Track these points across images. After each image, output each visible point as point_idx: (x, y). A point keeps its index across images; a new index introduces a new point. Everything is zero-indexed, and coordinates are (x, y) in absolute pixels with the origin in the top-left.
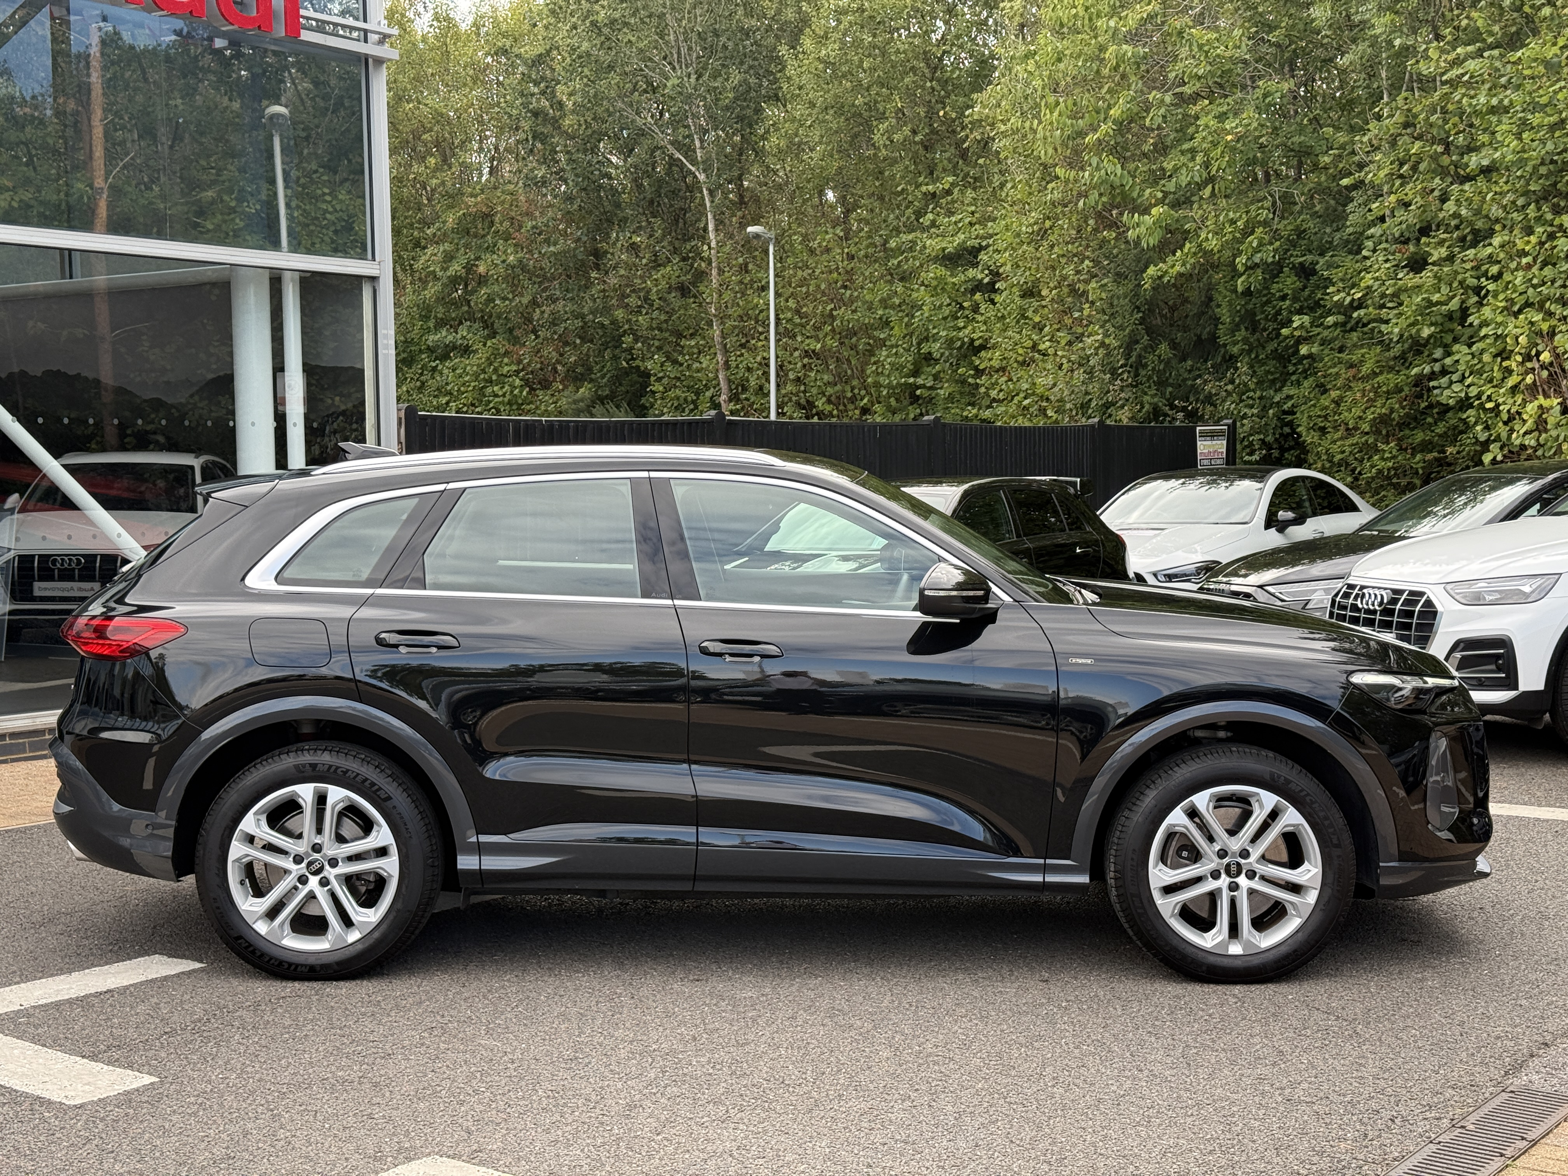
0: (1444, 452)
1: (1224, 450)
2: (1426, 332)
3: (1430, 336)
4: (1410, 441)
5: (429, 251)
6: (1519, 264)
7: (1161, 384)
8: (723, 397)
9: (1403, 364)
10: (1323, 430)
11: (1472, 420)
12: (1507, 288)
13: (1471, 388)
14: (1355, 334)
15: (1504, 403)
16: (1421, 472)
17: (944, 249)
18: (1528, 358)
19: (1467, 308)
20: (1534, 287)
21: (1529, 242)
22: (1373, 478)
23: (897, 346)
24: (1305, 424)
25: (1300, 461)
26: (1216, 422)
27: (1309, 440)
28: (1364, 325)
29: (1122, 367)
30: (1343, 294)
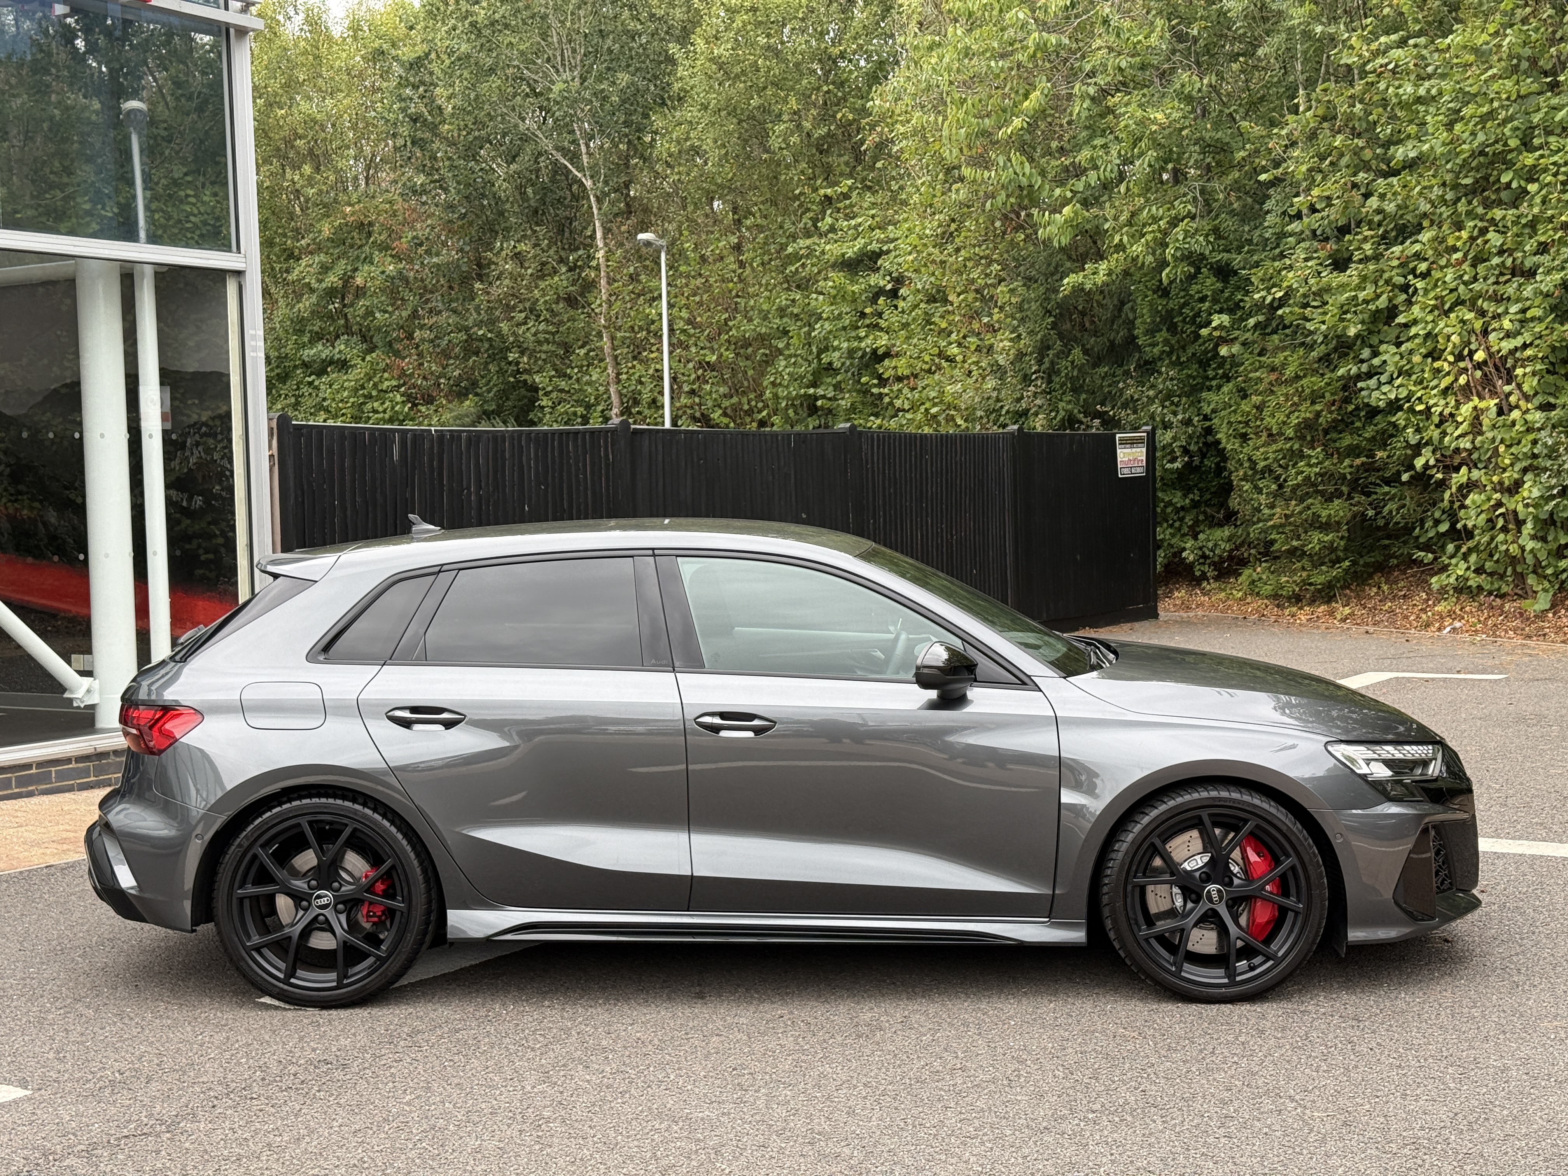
0: (1373, 456)
1: (1144, 458)
2: (1352, 332)
3: (1357, 336)
4: (1337, 445)
5: (303, 263)
6: (1448, 260)
7: (1076, 390)
8: (615, 411)
9: (1327, 367)
10: (1244, 437)
11: (1402, 423)
12: (1436, 285)
13: (1400, 389)
14: (1275, 336)
15: (1436, 405)
16: (1349, 477)
17: (843, 255)
18: (1460, 357)
19: (1396, 307)
20: (1466, 283)
21: (1459, 238)
22: (1298, 485)
23: (796, 356)
24: (1225, 430)
25: (1220, 469)
26: (1135, 429)
27: (1229, 447)
28: (1285, 327)
29: (1035, 373)
30: (1263, 293)
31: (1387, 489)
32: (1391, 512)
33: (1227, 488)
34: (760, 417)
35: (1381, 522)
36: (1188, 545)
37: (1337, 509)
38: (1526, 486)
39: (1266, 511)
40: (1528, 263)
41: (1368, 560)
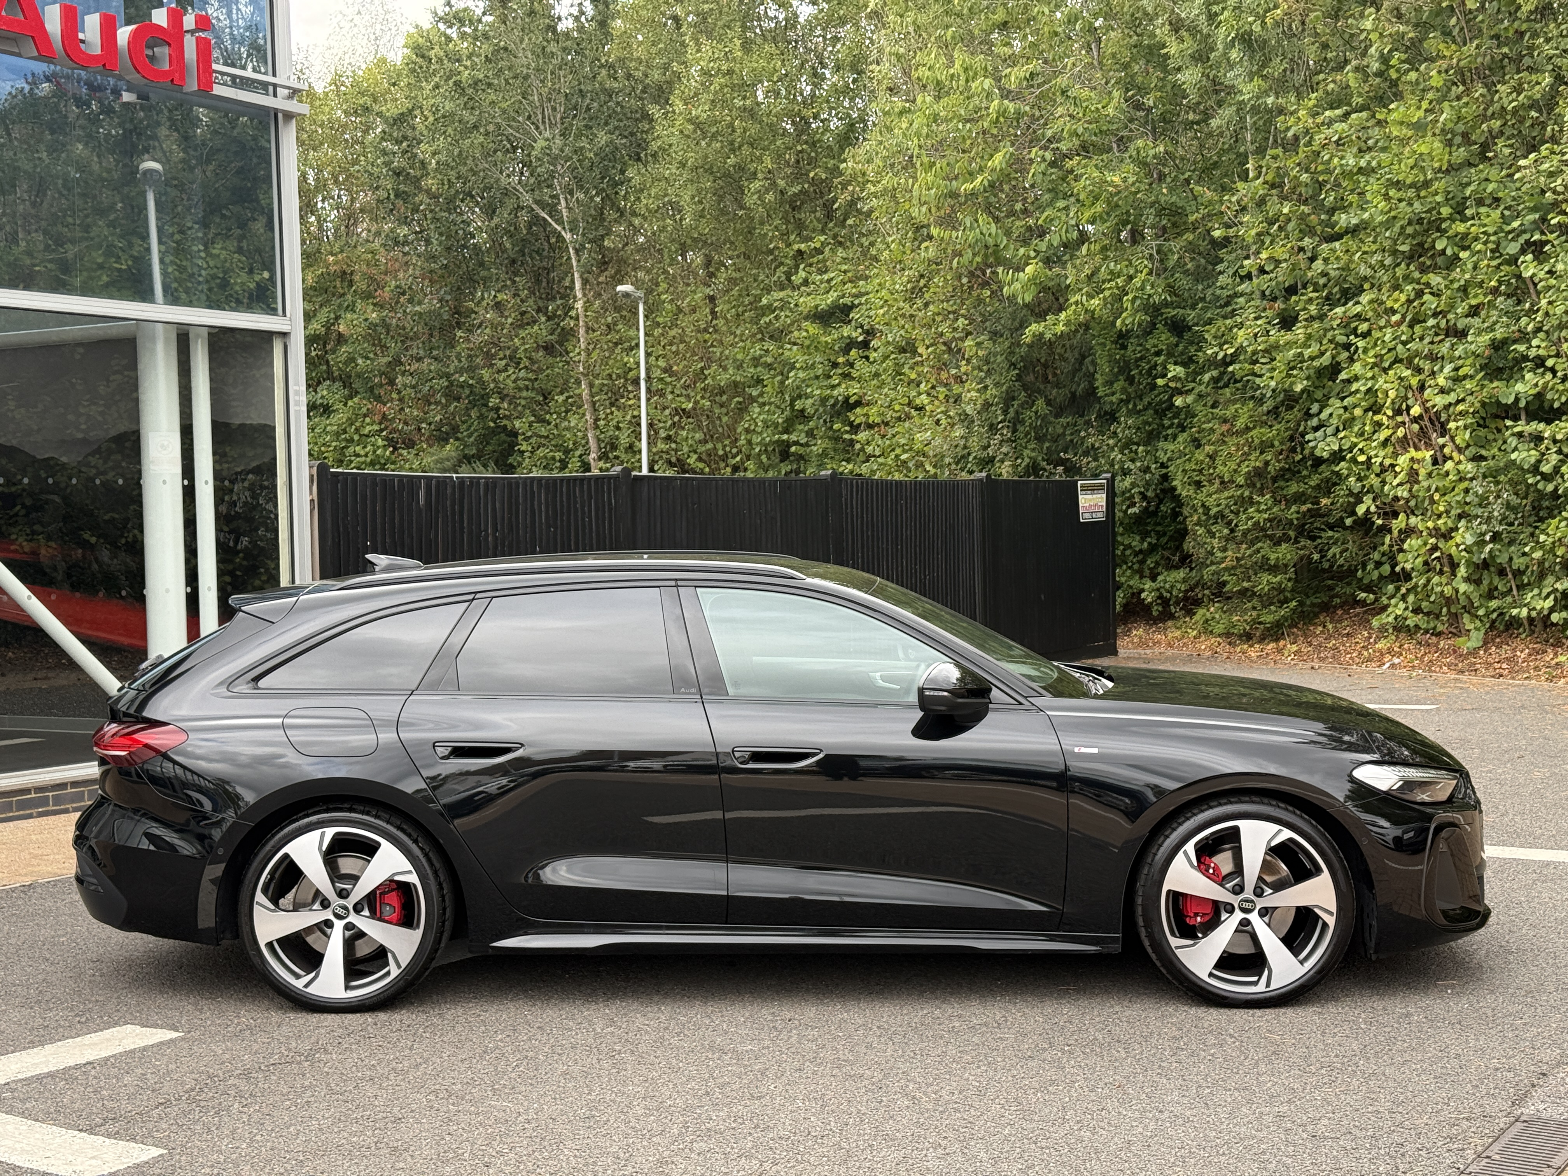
0: (1318, 503)
1: (1104, 504)
2: (1298, 388)
3: (1303, 391)
4: (1285, 492)
6: (1388, 321)
7: (1040, 439)
8: (593, 455)
9: (1275, 419)
10: (1198, 485)
11: (1345, 472)
12: (1376, 345)
13: (1343, 441)
14: (1227, 390)
15: (1376, 456)
16: (1295, 522)
17: (816, 307)
18: (1398, 412)
19: (1339, 364)
20: (1404, 343)
21: (1396, 301)
22: (1249, 530)
23: (770, 404)
24: (1180, 478)
25: (1176, 514)
26: (1096, 476)
27: (1184, 493)
28: (1236, 381)
29: (1001, 422)
30: (1216, 349)
31: (1330, 533)
32: (1335, 555)
33: (1183, 533)
34: (734, 462)
35: (1326, 565)
36: (1147, 587)
37: (1285, 553)
38: (1461, 531)
39: (1219, 554)
40: (1460, 326)
41: (1316, 601)
